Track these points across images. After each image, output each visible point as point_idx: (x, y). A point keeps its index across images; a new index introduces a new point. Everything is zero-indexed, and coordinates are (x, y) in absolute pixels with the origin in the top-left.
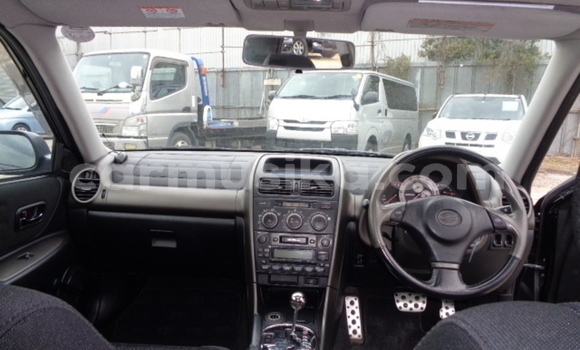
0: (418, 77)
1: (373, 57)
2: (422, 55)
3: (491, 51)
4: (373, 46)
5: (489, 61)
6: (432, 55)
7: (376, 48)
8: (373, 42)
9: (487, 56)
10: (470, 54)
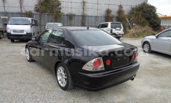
0: (35, 17)
1: (21, 11)
2: (35, 11)
3: (51, 11)
4: (21, 7)
5: (51, 13)
6: (37, 11)
7: (22, 8)
8: (21, 6)
9: (50, 12)
10: (47, 11)
